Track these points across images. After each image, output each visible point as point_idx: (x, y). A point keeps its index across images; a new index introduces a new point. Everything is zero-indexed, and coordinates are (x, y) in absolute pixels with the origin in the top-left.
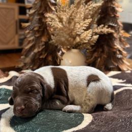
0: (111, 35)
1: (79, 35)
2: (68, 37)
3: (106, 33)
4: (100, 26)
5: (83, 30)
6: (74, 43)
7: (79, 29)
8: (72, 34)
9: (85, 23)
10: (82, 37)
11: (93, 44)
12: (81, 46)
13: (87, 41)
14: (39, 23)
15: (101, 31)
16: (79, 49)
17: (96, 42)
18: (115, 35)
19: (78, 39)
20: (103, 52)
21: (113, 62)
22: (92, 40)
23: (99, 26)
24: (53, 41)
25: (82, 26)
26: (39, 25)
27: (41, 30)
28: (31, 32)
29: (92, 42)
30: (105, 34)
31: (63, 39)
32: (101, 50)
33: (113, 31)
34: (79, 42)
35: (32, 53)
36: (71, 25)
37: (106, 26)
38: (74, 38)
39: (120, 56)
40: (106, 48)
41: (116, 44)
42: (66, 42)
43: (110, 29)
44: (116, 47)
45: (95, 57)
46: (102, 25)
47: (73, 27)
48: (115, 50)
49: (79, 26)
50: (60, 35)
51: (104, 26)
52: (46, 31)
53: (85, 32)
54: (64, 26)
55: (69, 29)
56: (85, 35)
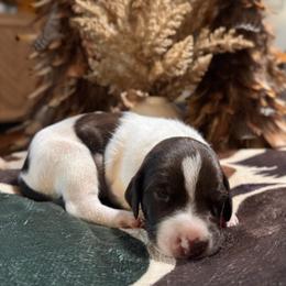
0: (244, 54)
1: (162, 57)
2: (132, 62)
3: (231, 50)
4: (217, 32)
5: (170, 37)
6: (151, 78)
7: (158, 35)
8: (142, 55)
9: (172, 18)
10: (169, 61)
11: (200, 80)
12: (169, 88)
13: (182, 73)
14: (60, 32)
15: (219, 46)
16: (165, 96)
17: (207, 73)
18: (256, 56)
19: (159, 68)
20: (225, 100)
21: (250, 125)
22: (195, 68)
23: (212, 31)
24: (96, 73)
25: (165, 26)
26: (62, 36)
27: (68, 47)
28: (43, 55)
29: (196, 73)
30: (228, 53)
31: (120, 68)
32: (219, 96)
33: (250, 44)
34: (163, 75)
35: (45, 108)
36: (138, 28)
37: (232, 31)
38: (150, 66)
39: (267, 112)
40: (233, 92)
41: (257, 79)
42: (129, 76)
43: (241, 37)
44: (257, 88)
45: (207, 116)
46: (222, 29)
47: (143, 34)
48: (255, 96)
49: (157, 28)
50: (112, 58)
51: (226, 32)
52: (79, 51)
53: (176, 45)
54: (121, 32)
55: (134, 40)
56: (176, 55)
